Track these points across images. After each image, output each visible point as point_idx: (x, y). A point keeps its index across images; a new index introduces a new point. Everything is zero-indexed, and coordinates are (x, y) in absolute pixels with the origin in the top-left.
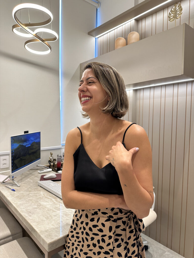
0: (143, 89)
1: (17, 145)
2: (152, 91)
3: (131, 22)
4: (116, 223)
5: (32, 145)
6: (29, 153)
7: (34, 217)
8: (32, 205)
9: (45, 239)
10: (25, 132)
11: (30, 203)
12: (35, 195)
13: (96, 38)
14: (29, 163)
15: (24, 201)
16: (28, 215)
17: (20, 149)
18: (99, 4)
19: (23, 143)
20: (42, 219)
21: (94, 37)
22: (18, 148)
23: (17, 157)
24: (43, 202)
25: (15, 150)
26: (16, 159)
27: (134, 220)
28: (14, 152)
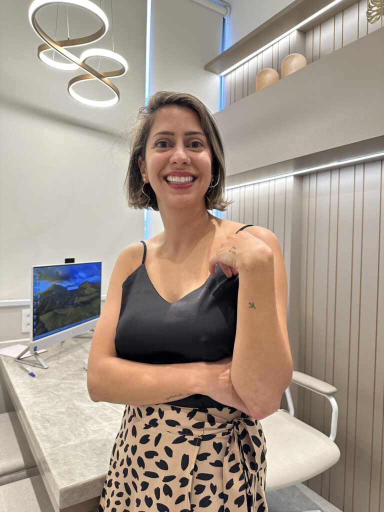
0: (317, 173)
1: (47, 285)
2: (335, 176)
3: (290, 36)
4: (198, 447)
5: (82, 288)
6: (75, 302)
7: (52, 432)
8: (56, 407)
9: (58, 479)
10: (67, 261)
11: (55, 402)
12: (71, 386)
13: (221, 77)
14: (74, 323)
15: (45, 398)
16: (43, 426)
17: (54, 293)
18: (229, 8)
19: (62, 282)
20: (67, 435)
21: (217, 74)
22: (49, 292)
23: (46, 309)
24: (82, 401)
25: (41, 295)
26: (45, 313)
27: (241, 441)
28: (40, 298)
